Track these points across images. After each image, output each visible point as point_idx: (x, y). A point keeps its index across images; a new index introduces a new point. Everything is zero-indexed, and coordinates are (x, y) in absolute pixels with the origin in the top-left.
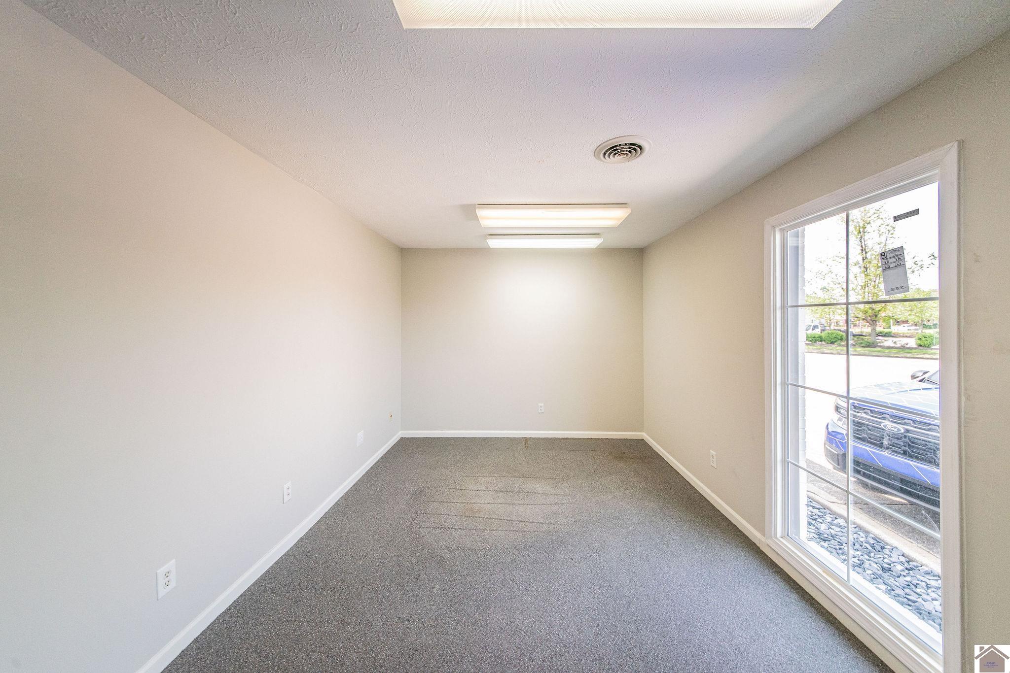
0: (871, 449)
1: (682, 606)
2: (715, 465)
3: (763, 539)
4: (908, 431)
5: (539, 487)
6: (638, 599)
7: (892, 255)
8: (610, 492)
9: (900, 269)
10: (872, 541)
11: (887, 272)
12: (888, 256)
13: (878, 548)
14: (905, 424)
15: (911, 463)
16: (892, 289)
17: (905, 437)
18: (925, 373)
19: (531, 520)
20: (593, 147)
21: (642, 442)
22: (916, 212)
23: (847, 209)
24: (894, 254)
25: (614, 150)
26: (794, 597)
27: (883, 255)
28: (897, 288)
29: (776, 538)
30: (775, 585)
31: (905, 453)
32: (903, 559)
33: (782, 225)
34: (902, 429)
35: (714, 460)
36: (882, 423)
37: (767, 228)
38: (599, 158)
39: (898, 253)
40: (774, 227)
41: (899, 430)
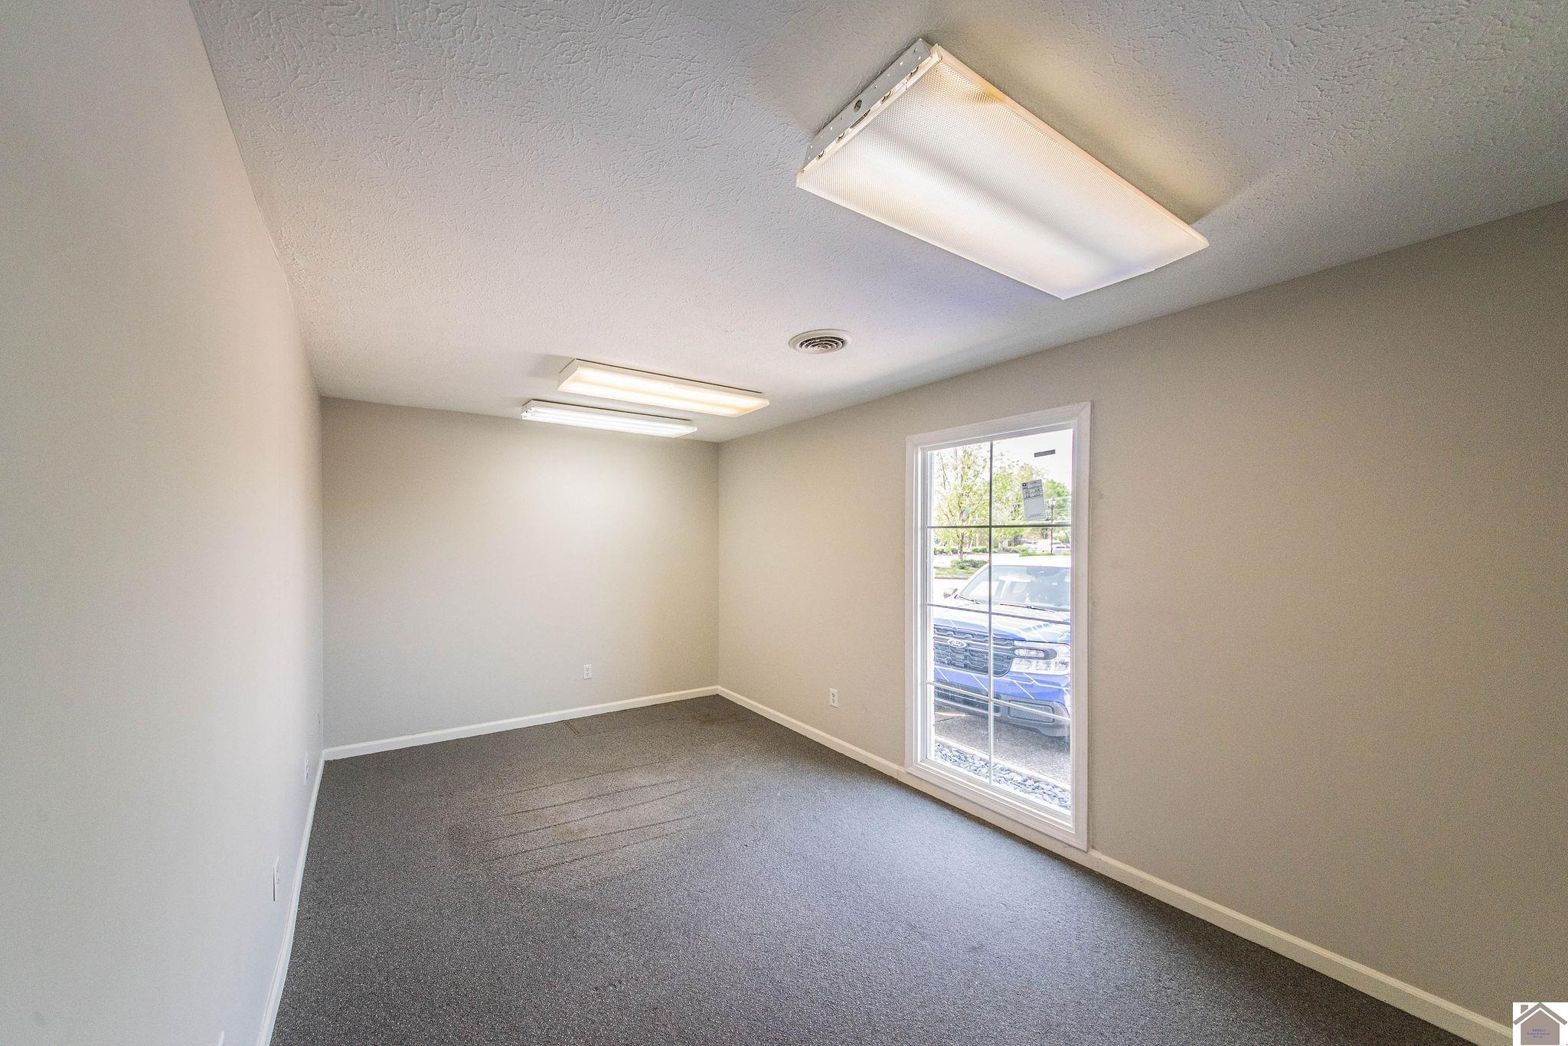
0: (941, 667)
1: (878, 852)
2: (836, 705)
3: (902, 770)
4: (969, 645)
5: (639, 779)
6: (837, 860)
7: (1031, 486)
8: (729, 763)
9: (1039, 499)
10: (958, 754)
11: (1028, 500)
12: (1029, 486)
13: (963, 758)
14: (966, 638)
15: (973, 674)
16: (1032, 516)
17: (966, 651)
18: (956, 590)
19: (663, 820)
20: (790, 335)
21: (717, 697)
22: (1053, 452)
23: (991, 439)
24: (1034, 485)
25: (810, 342)
26: (948, 813)
27: (1024, 485)
28: (1036, 515)
29: (917, 763)
30: (931, 809)
31: (966, 666)
32: (983, 763)
33: (924, 444)
34: (964, 643)
35: (836, 698)
36: (947, 640)
37: (909, 446)
38: (795, 347)
39: (1037, 485)
40: (916, 445)
41: (962, 645)
